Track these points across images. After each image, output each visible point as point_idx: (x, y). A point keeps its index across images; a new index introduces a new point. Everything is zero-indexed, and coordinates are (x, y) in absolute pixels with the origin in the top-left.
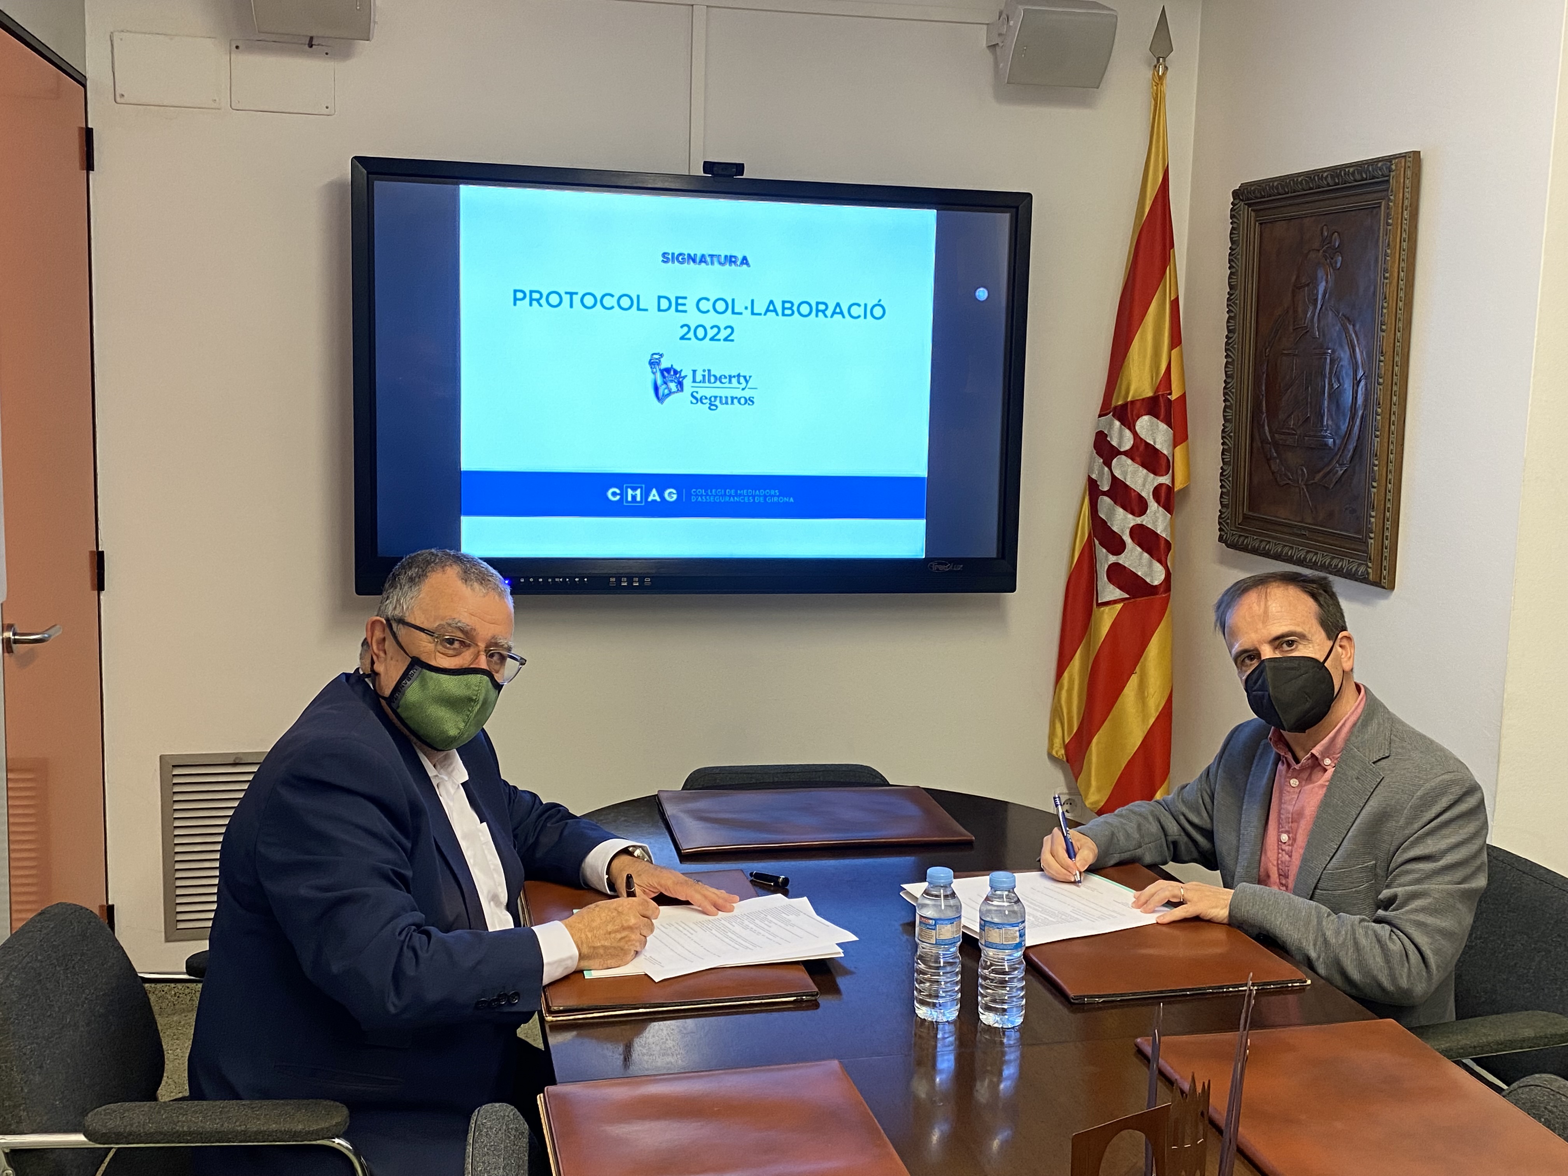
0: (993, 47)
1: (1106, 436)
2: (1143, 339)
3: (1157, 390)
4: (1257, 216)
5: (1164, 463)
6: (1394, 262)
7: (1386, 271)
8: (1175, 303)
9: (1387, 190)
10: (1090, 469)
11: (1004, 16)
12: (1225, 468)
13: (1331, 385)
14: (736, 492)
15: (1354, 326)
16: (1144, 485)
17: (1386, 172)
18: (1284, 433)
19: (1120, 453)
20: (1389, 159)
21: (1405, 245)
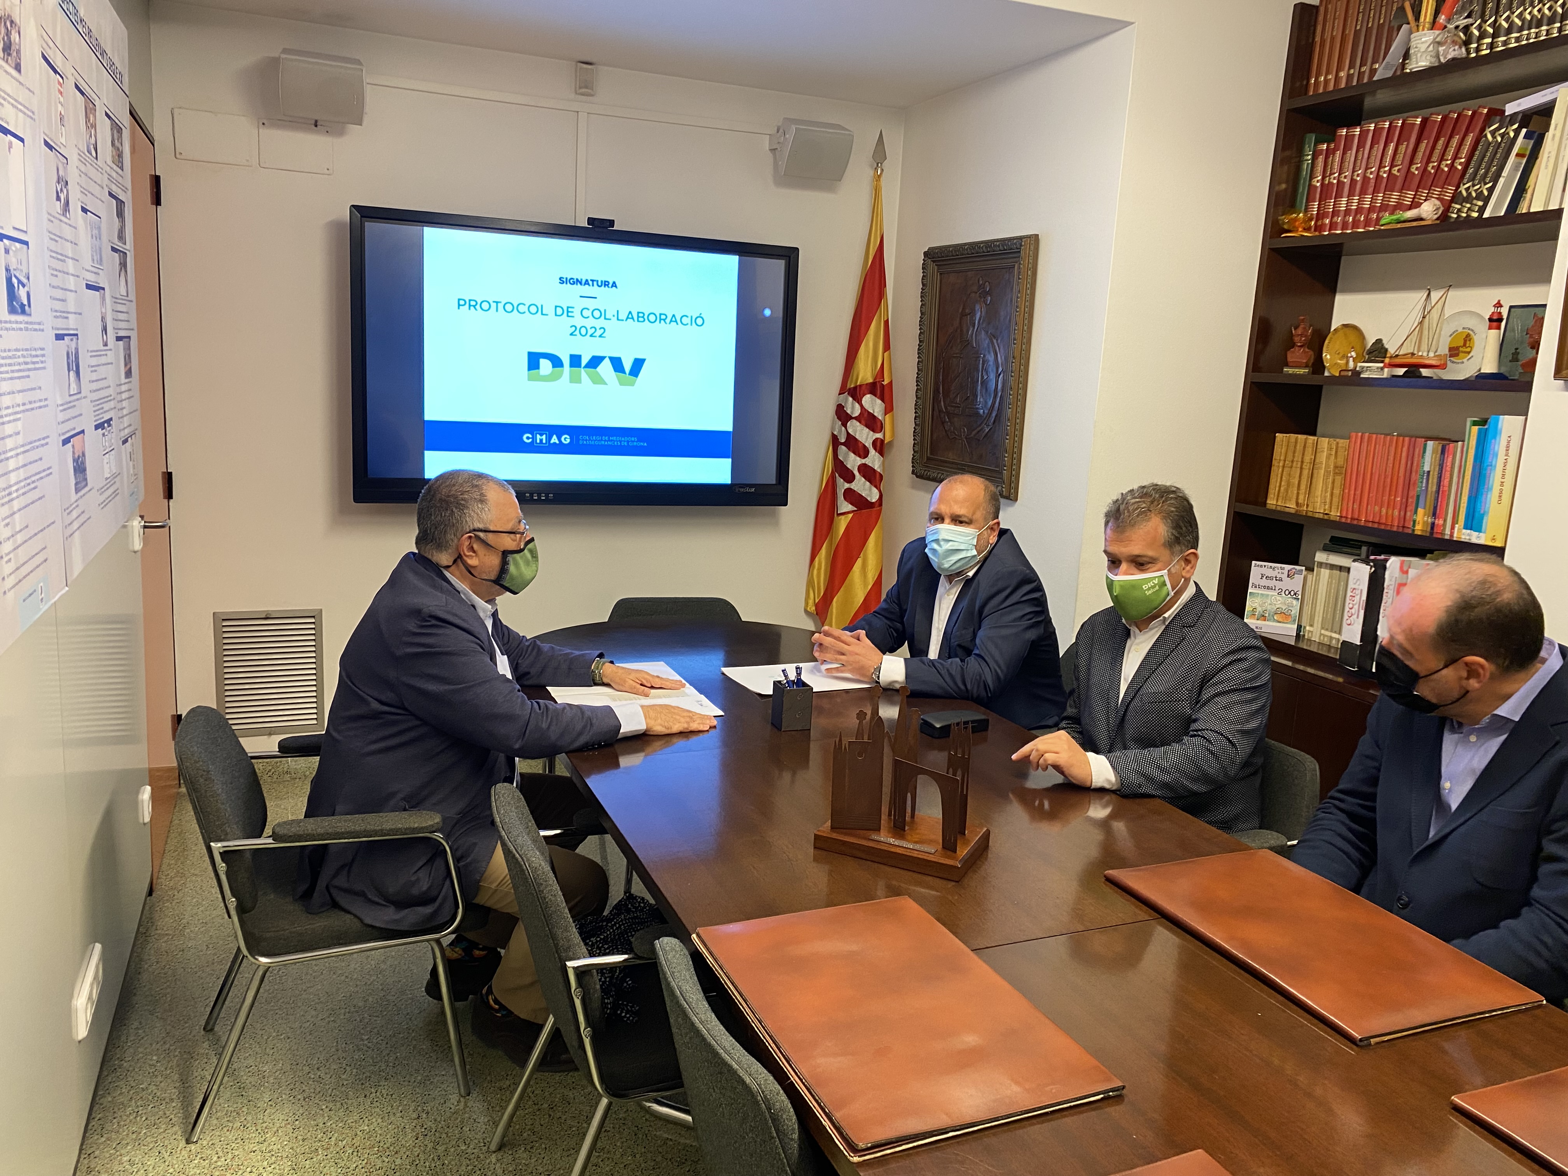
0: (773, 150)
1: (843, 407)
2: (867, 345)
3: (875, 379)
4: (938, 269)
5: (879, 424)
6: (1021, 303)
7: (1017, 307)
8: (887, 322)
9: (1019, 257)
10: (833, 428)
11: (781, 131)
12: (917, 427)
13: (982, 377)
14: (609, 438)
15: (997, 340)
16: (867, 439)
17: (1018, 246)
18: (953, 406)
19: (852, 418)
20: (1021, 238)
21: (1028, 291)
